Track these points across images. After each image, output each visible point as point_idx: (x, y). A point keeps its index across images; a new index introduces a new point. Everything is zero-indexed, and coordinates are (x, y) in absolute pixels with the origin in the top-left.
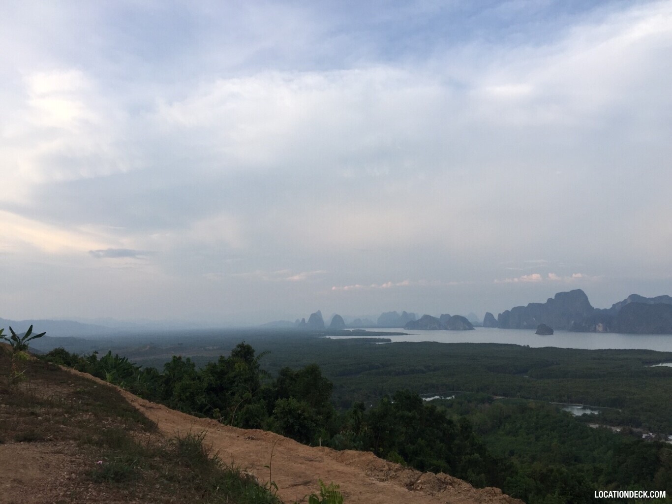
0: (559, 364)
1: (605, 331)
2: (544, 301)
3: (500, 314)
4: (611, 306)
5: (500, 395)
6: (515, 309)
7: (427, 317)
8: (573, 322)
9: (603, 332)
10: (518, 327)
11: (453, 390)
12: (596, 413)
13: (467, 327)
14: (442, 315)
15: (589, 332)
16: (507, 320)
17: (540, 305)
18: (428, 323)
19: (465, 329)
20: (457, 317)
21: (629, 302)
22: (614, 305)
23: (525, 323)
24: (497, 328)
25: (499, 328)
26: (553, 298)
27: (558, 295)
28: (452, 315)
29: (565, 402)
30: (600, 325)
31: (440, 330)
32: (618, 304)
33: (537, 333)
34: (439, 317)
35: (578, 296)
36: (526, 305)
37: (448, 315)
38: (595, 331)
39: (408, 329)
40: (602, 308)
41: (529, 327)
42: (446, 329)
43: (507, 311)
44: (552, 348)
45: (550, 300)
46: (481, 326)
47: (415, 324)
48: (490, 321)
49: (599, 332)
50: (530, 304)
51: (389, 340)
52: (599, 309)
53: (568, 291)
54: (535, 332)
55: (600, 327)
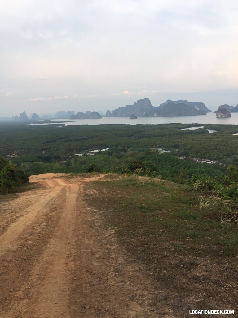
0: (145, 132)
1: (158, 116)
2: (132, 104)
3: (113, 111)
4: (160, 105)
5: (126, 147)
6: (120, 108)
7: (80, 113)
8: (144, 113)
9: (156, 117)
10: (121, 116)
11: (104, 146)
12: (169, 151)
13: (99, 117)
14: (87, 112)
15: (151, 117)
16: (117, 113)
17: (130, 106)
18: (80, 116)
19: (98, 118)
20: (94, 113)
21: (167, 103)
22: (161, 105)
23: (124, 114)
24: (112, 117)
25: (113, 117)
26: (136, 102)
27: (139, 101)
28: (92, 112)
29: (154, 148)
30: (156, 113)
31: (87, 118)
32: (162, 104)
33: (130, 118)
34: (85, 113)
35: (147, 101)
36: (125, 106)
37: (90, 112)
38: (154, 116)
39: (71, 119)
40: (156, 106)
41: (127, 116)
42: (89, 118)
43: (116, 109)
44: (139, 124)
45: (135, 103)
46: (105, 117)
47: (74, 117)
48: (109, 114)
49: (155, 117)
50: (127, 106)
51: (64, 125)
52: (155, 107)
53: (143, 99)
54: (129, 118)
55: (156, 115)
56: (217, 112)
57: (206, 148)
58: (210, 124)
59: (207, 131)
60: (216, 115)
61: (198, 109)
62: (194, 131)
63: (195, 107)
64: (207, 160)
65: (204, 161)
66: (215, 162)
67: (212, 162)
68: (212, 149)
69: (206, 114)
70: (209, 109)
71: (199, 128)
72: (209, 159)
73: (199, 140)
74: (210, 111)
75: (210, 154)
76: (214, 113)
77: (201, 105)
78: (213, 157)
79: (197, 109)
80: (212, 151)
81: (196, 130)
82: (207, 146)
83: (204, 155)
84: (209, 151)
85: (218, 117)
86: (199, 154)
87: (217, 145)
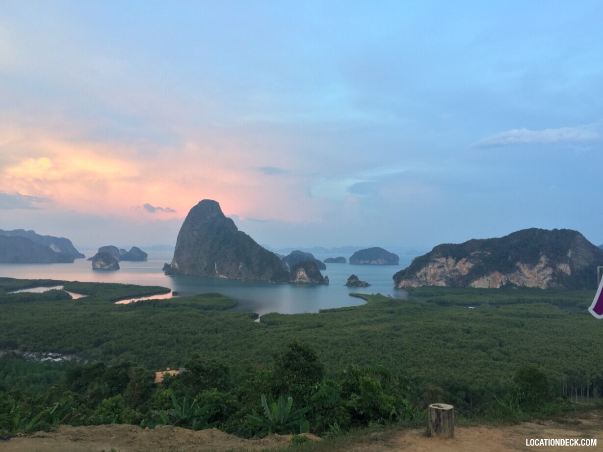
56: (94, 259)
57: (57, 330)
58: (76, 283)
59: (68, 295)
60: (92, 264)
61: (58, 250)
62: (40, 294)
63: (52, 247)
64: (55, 355)
65: (46, 356)
66: (69, 359)
67: (63, 359)
68: (68, 333)
69: (72, 262)
70: (80, 252)
71: (53, 290)
72: (60, 353)
73: (45, 315)
74: (83, 256)
75: (63, 341)
76: (90, 259)
77: (64, 243)
78: (68, 348)
79: (54, 250)
80: (67, 335)
81: (44, 292)
82: (61, 325)
83: (51, 345)
84: (61, 337)
85: (95, 269)
86: (40, 343)
87: (81, 322)
